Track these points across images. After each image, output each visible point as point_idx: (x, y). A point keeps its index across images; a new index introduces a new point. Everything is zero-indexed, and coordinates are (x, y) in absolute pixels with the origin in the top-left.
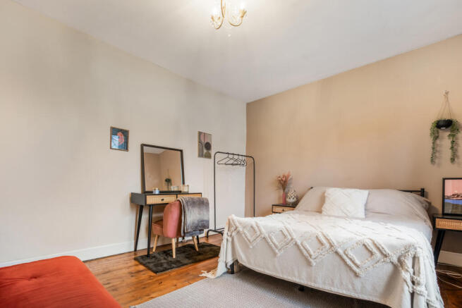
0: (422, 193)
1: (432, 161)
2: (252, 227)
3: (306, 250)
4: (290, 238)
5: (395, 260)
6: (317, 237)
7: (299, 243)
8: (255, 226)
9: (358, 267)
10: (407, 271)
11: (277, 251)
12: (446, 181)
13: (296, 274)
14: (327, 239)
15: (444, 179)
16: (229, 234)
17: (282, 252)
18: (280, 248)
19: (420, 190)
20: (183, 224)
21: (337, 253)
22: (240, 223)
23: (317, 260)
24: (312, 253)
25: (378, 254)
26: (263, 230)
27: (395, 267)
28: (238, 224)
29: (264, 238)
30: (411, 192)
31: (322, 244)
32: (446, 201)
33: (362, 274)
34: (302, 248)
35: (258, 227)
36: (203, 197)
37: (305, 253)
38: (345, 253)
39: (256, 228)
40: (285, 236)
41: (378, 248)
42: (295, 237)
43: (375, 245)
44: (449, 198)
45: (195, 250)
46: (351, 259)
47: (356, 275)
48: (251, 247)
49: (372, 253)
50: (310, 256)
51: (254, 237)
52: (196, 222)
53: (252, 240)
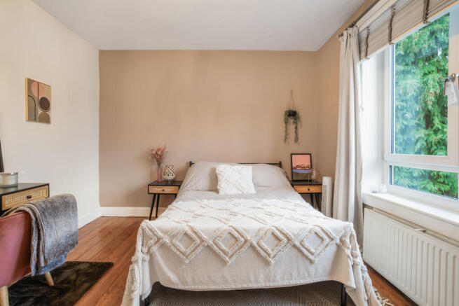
0: (280, 165)
1: (285, 140)
2: (186, 234)
3: (263, 250)
4: (243, 240)
5: (338, 241)
6: (273, 234)
7: (255, 243)
8: (190, 232)
9: (312, 254)
10: (348, 248)
11: (227, 259)
12: (293, 156)
13: (252, 279)
14: (284, 234)
15: (292, 154)
16: (145, 250)
17: (234, 258)
18: (230, 253)
19: (278, 162)
20: (34, 253)
21: (294, 246)
22: (165, 232)
23: (276, 258)
24: (270, 251)
25: (327, 240)
26: (205, 236)
27: (338, 246)
28: (161, 234)
29: (208, 246)
30: (273, 164)
31: (279, 240)
32: (294, 171)
33: (317, 260)
34: (259, 249)
35: (195, 233)
36: (53, 194)
37: (263, 253)
38: (301, 244)
39: (193, 235)
40: (236, 239)
41: (327, 234)
42: (249, 238)
43: (323, 230)
44: (295, 168)
45: (47, 285)
46: (306, 249)
47: (311, 262)
48: (187, 262)
49: (322, 239)
50: (269, 255)
51: (192, 247)
52: (63, 241)
53: (188, 251)
